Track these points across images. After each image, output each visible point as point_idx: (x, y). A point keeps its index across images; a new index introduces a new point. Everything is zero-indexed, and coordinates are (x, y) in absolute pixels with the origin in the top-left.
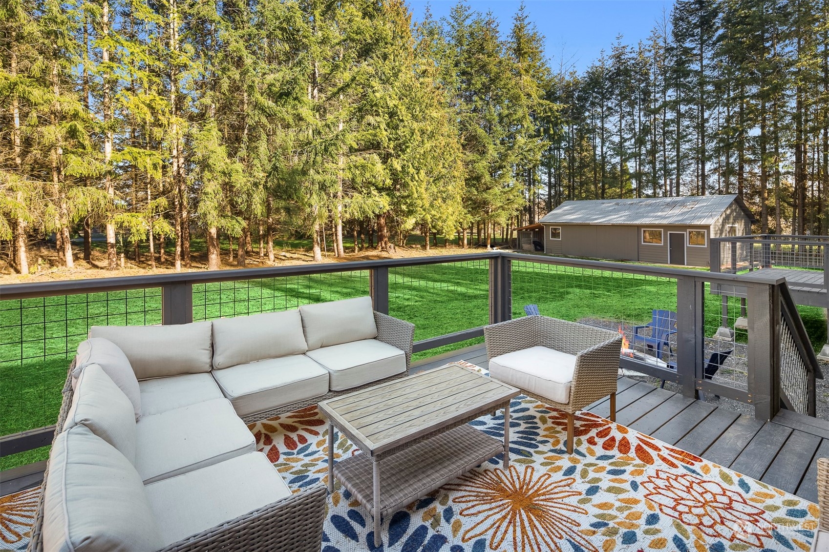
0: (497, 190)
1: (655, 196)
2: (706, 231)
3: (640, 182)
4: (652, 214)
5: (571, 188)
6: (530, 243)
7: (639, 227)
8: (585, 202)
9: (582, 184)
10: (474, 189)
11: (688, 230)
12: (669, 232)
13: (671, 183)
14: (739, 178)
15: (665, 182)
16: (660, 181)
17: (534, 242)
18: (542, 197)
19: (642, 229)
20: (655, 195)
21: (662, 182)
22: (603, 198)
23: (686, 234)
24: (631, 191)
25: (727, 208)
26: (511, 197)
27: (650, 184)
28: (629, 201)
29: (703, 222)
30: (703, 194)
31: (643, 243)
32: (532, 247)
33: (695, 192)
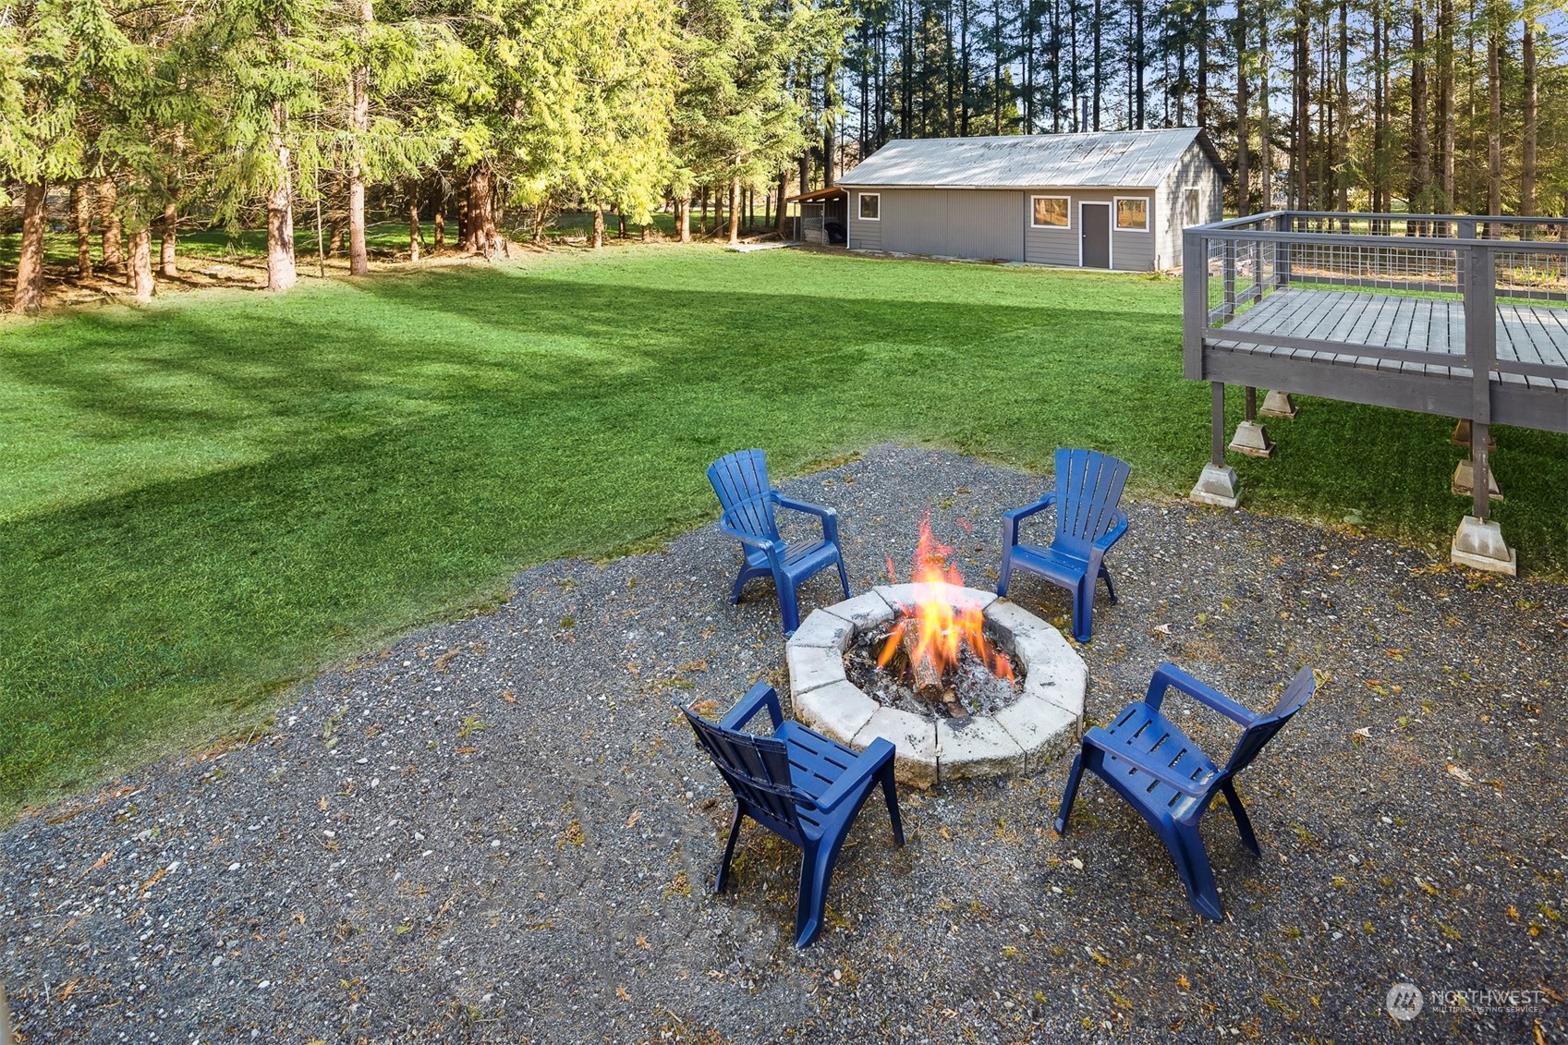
0: (752, 116)
1: (1056, 131)
2: (1147, 199)
3: (1031, 104)
4: (1049, 166)
5: (906, 114)
6: (820, 229)
7: (1025, 193)
8: (930, 141)
9: (927, 106)
10: (699, 114)
11: (1116, 198)
12: (1081, 203)
13: (1085, 105)
14: (1199, 98)
15: (1075, 104)
16: (1064, 103)
17: (828, 226)
18: (851, 131)
19: (1033, 197)
20: (1056, 128)
21: (1068, 104)
22: (964, 134)
23: (1112, 206)
24: (1015, 121)
25: (1185, 154)
26: (780, 131)
27: (1047, 108)
28: (1009, 140)
29: (1142, 181)
30: (1140, 126)
31: (1033, 226)
32: (822, 236)
33: (1125, 123)
